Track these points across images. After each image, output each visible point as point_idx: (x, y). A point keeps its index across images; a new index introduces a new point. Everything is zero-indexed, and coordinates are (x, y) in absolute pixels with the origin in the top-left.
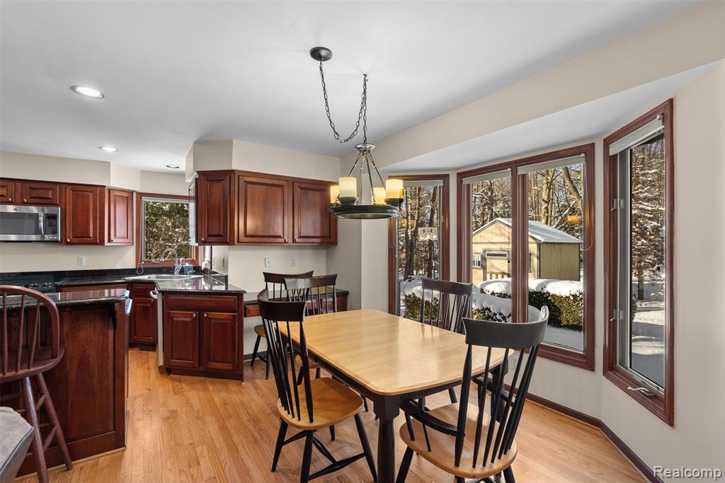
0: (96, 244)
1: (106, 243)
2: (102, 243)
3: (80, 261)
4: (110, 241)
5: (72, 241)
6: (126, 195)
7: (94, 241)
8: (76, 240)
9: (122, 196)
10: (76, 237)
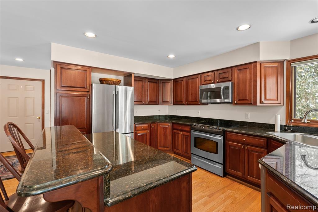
0: (250, 104)
1: (258, 104)
2: (255, 103)
3: (246, 116)
4: (261, 102)
5: (238, 103)
6: (276, 65)
7: (249, 103)
8: (240, 102)
9: (272, 67)
10: (239, 100)
